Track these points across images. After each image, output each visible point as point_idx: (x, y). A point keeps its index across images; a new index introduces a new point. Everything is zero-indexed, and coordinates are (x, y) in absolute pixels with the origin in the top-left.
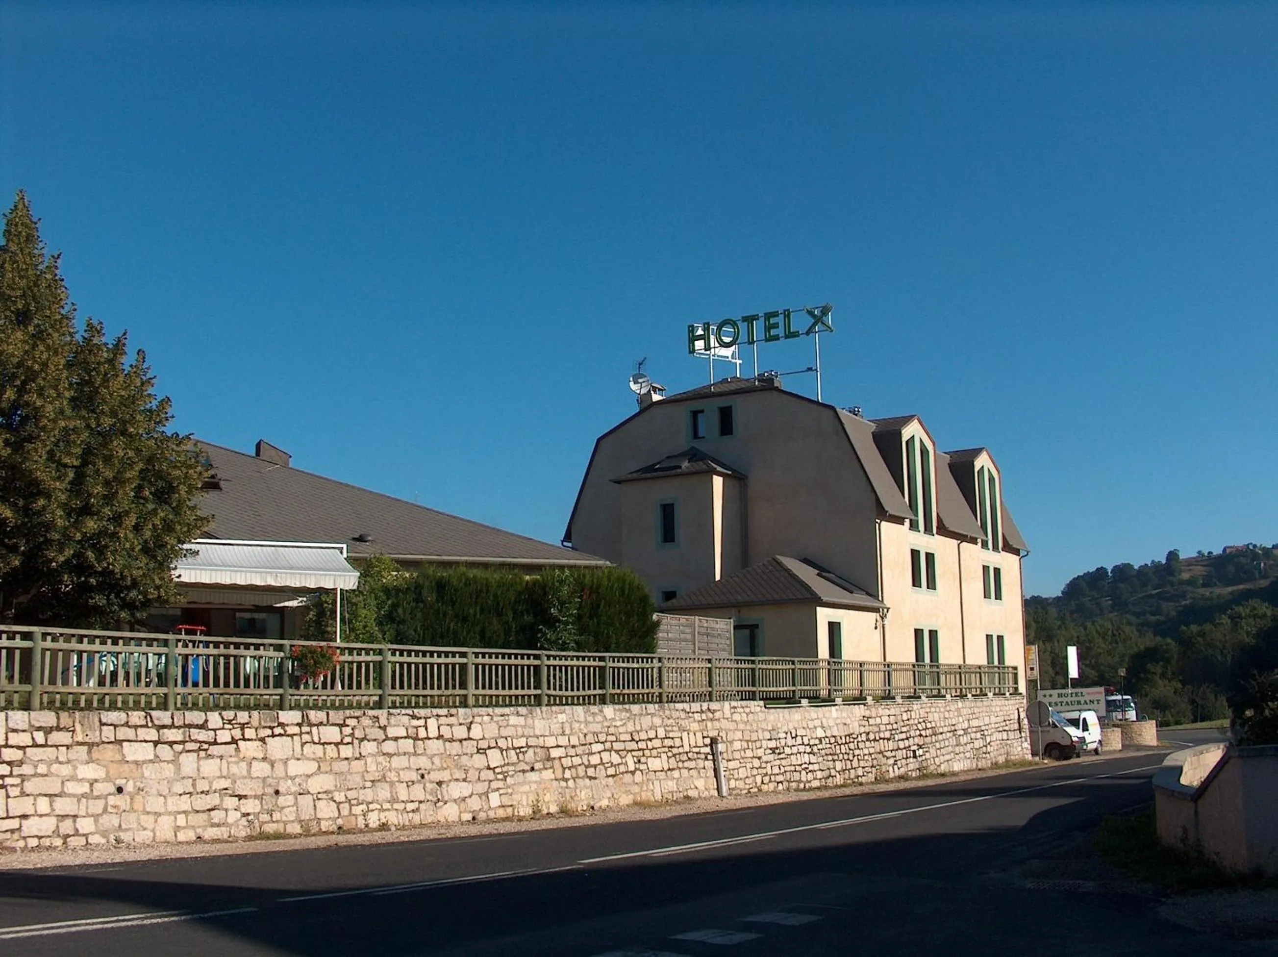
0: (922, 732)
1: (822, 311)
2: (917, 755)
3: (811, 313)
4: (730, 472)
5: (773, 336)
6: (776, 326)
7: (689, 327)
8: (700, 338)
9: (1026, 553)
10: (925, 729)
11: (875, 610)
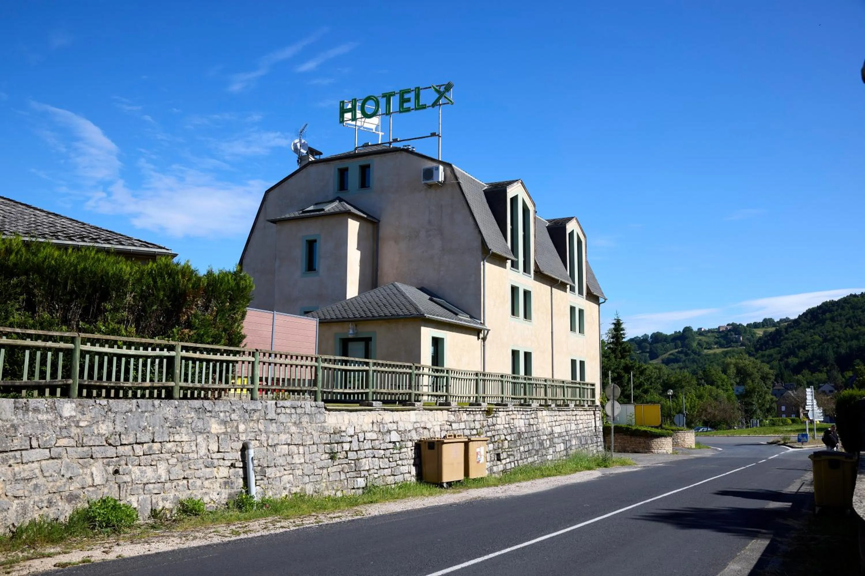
0: (507, 437)
1: (445, 88)
2: (502, 458)
3: (438, 91)
4: (365, 216)
5: (406, 108)
6: (408, 100)
7: (341, 102)
8: (348, 111)
9: (603, 300)
10: (510, 434)
11: (477, 332)
